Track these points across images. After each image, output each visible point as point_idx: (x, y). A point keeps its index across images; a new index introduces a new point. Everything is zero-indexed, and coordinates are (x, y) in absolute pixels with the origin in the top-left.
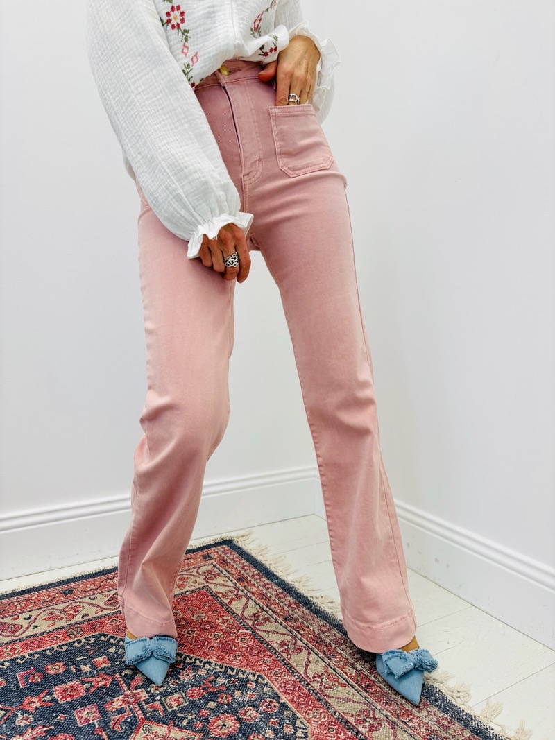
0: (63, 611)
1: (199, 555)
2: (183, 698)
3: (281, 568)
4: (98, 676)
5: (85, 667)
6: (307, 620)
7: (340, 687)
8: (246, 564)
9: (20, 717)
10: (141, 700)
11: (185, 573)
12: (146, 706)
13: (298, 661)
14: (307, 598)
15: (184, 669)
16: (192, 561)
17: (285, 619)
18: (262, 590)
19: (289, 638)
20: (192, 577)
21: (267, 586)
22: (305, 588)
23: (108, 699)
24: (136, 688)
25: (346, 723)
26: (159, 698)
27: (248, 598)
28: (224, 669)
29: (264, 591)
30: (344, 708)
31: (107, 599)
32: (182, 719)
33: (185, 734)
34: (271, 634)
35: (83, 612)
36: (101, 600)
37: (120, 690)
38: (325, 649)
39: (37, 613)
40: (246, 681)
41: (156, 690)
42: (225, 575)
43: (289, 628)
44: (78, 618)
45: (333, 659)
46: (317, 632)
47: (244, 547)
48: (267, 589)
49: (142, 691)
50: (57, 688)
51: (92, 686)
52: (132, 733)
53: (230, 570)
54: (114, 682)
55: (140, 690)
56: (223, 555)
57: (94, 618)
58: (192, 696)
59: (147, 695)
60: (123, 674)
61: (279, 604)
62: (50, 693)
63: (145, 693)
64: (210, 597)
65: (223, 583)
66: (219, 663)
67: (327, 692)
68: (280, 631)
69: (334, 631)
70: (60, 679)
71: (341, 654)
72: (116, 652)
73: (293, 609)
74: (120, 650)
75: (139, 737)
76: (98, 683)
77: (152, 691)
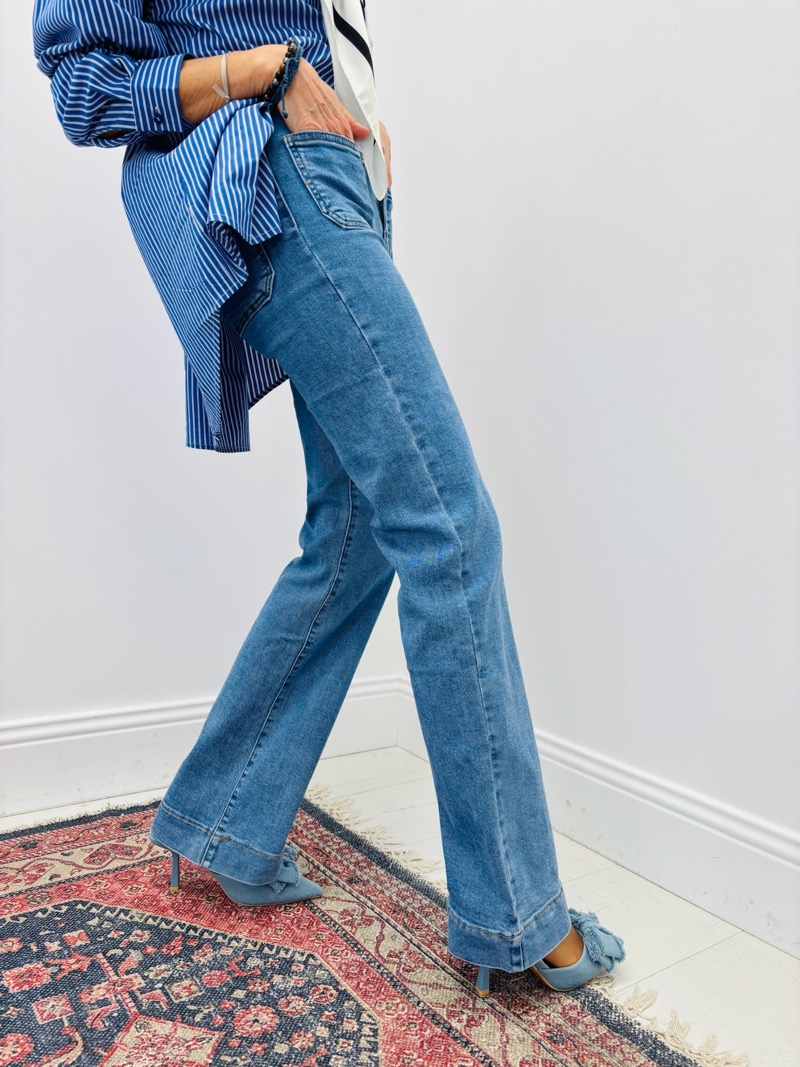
0: (21, 870)
2: (197, 985)
3: (346, 816)
4: (70, 957)
5: (51, 945)
6: (381, 883)
7: (426, 970)
10: (134, 988)
12: (140, 997)
13: (366, 936)
14: (382, 853)
15: (199, 947)
17: (350, 881)
18: (318, 844)
19: (355, 906)
21: (326, 838)
22: (379, 841)
23: (85, 987)
24: (128, 973)
25: (433, 1016)
26: (160, 985)
28: (258, 947)
29: (321, 845)
30: (431, 997)
31: (88, 855)
32: (194, 1013)
33: (198, 1033)
34: (328, 901)
35: (53, 872)
37: (103, 975)
38: (406, 920)
40: (291, 962)
41: (157, 975)
43: (355, 893)
44: (44, 880)
45: (417, 933)
46: (395, 898)
48: (326, 842)
49: (136, 977)
50: (8, 973)
51: (61, 970)
52: (118, 1031)
54: (94, 965)
55: (131, 976)
57: (68, 880)
58: (210, 982)
59: (143, 982)
60: (108, 955)
61: (341, 861)
63: (140, 980)
66: (251, 940)
67: (407, 976)
68: (343, 898)
69: (419, 897)
70: (14, 959)
71: (428, 926)
72: (100, 925)
73: (362, 869)
74: (106, 922)
75: (130, 1037)
76: (70, 965)
77: (151, 976)
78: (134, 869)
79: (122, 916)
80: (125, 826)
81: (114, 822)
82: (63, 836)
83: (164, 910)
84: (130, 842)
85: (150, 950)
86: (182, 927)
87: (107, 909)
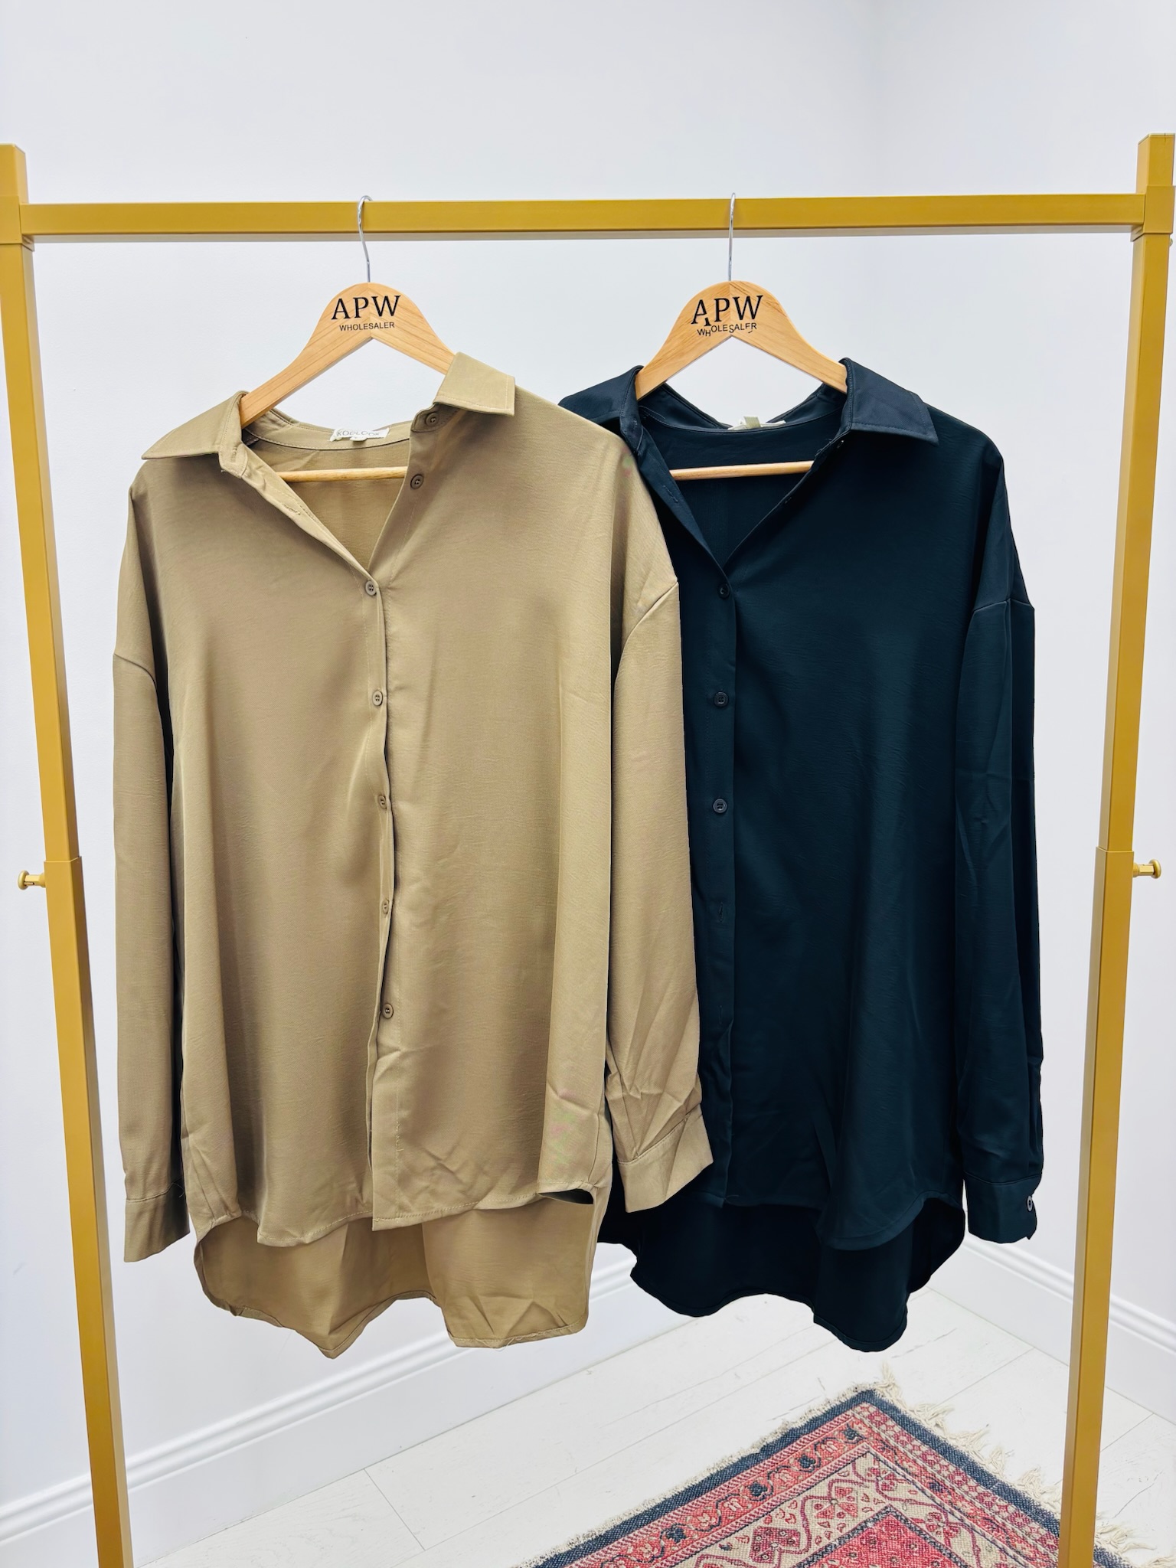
1: (833, 1428)
8: (925, 1448)
11: (835, 1476)
16: (833, 1447)
20: (853, 1486)
21: (986, 1499)
27: (972, 1530)
29: (986, 1510)
31: (748, 1547)
42: (904, 1476)
47: (899, 1406)
48: (990, 1505)
53: (905, 1464)
56: (875, 1429)
64: (909, 1532)
65: (911, 1496)
80: (757, 1491)
84: (777, 1520)
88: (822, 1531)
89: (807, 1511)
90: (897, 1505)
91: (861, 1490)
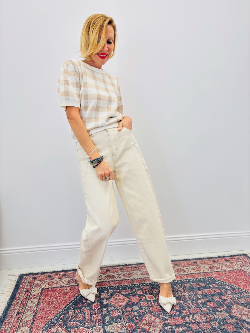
0: (196, 268)
1: (235, 257)
2: (245, 300)
4: (216, 289)
5: (211, 286)
9: (198, 295)
10: (232, 298)
11: (232, 263)
12: (234, 300)
15: (242, 292)
16: (234, 259)
23: (221, 296)
24: (229, 295)
26: (237, 299)
32: (246, 306)
36: (208, 267)
37: (224, 294)
39: (188, 267)
42: (247, 266)
44: (202, 271)
49: (231, 296)
50: (205, 290)
51: (215, 291)
52: (232, 306)
54: (221, 291)
56: (245, 259)
57: (207, 272)
60: (223, 290)
62: (204, 291)
64: (244, 273)
65: (247, 269)
70: (205, 287)
74: (220, 283)
75: (235, 307)
76: (217, 291)
77: (234, 296)
78: (221, 272)
79: (222, 282)
80: (214, 261)
81: (211, 260)
82: (202, 261)
83: (231, 283)
84: (216, 265)
85: (232, 291)
86: (237, 287)
87: (218, 280)
88: (225, 269)
89: (223, 266)
90: (244, 269)
91: (236, 266)
